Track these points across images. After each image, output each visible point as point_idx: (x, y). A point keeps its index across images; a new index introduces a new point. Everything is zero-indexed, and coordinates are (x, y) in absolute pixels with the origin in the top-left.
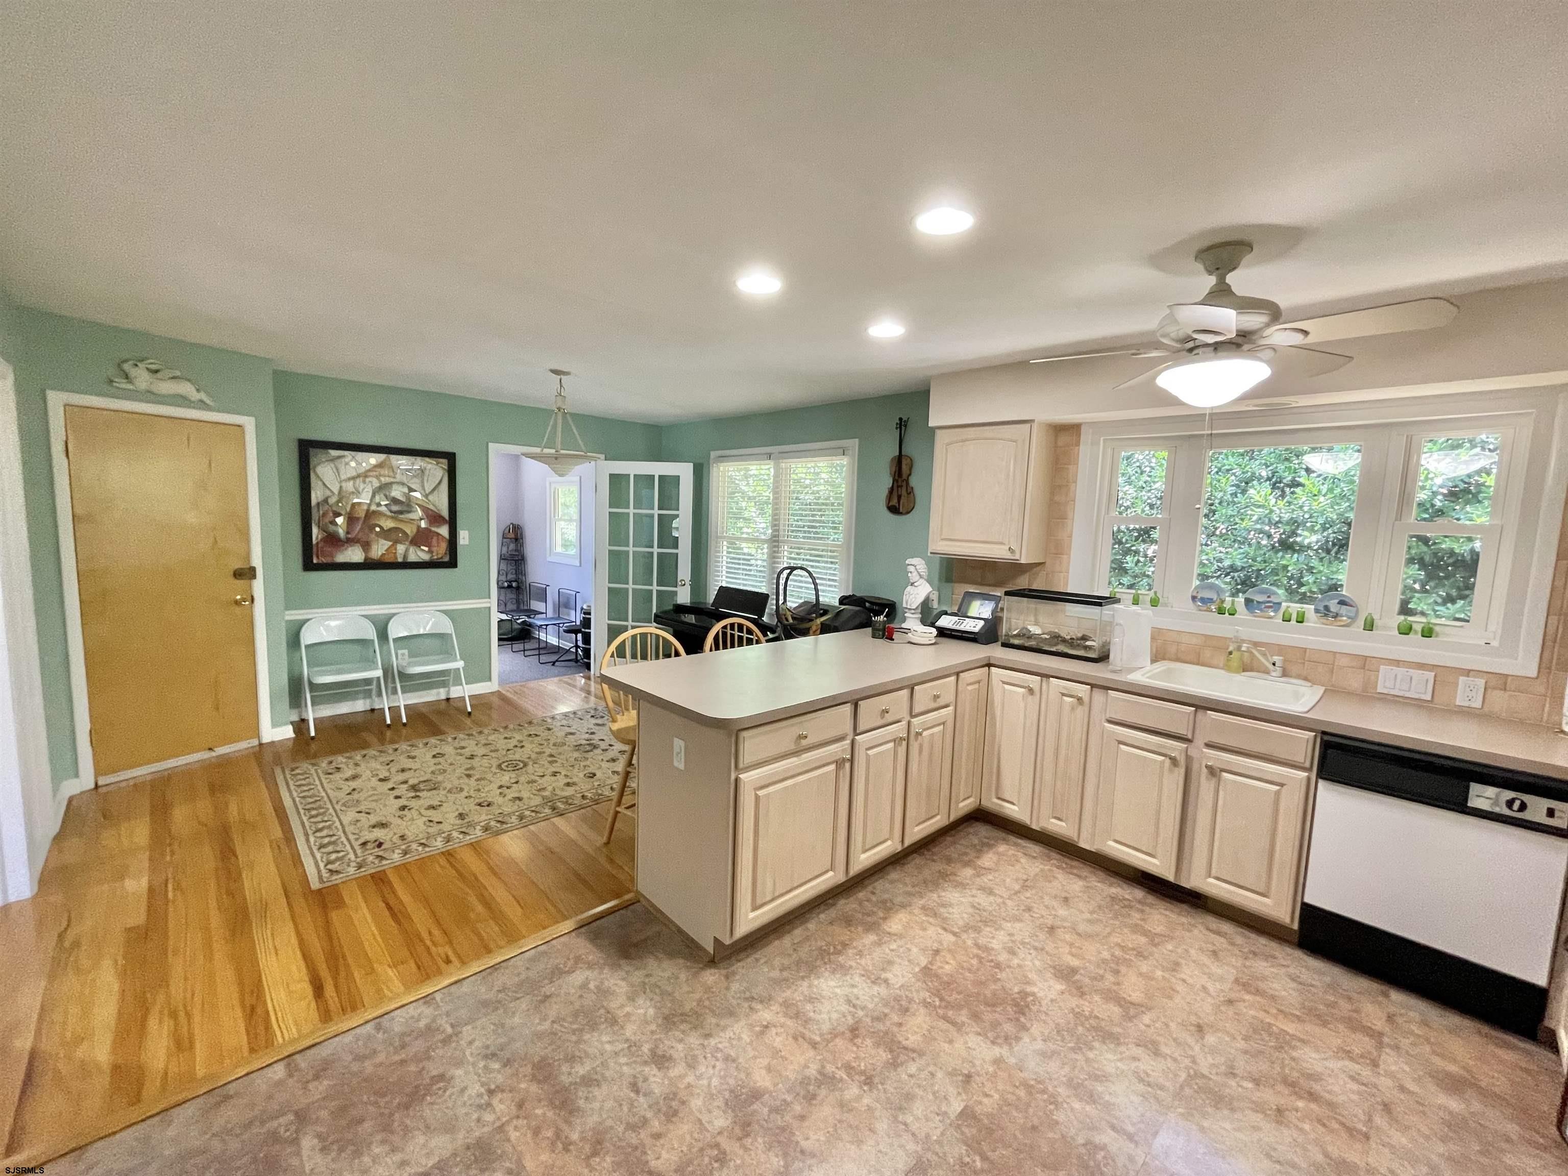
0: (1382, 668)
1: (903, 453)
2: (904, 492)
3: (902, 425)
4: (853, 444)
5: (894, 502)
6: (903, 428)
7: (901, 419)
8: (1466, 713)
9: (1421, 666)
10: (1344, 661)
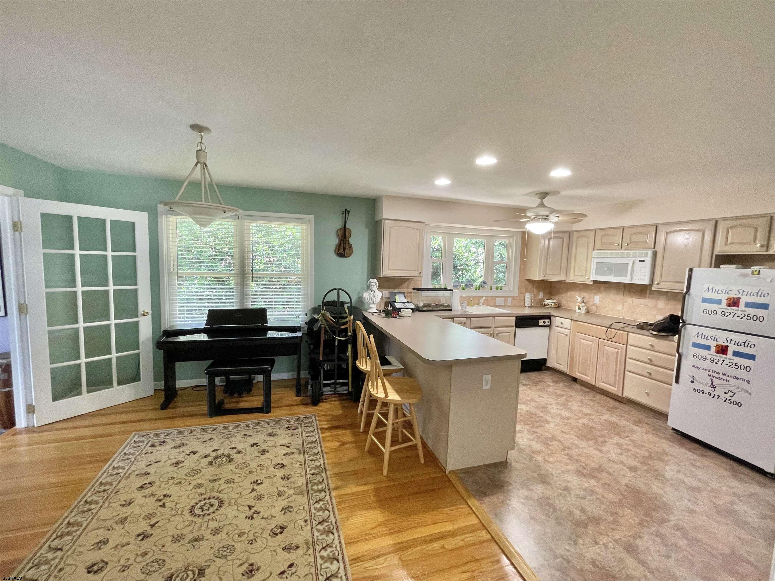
0: (497, 299)
1: (347, 227)
2: (347, 247)
3: (346, 212)
4: (312, 217)
5: (342, 251)
6: (347, 215)
7: (346, 210)
8: (509, 306)
9: (502, 297)
10: (490, 299)
